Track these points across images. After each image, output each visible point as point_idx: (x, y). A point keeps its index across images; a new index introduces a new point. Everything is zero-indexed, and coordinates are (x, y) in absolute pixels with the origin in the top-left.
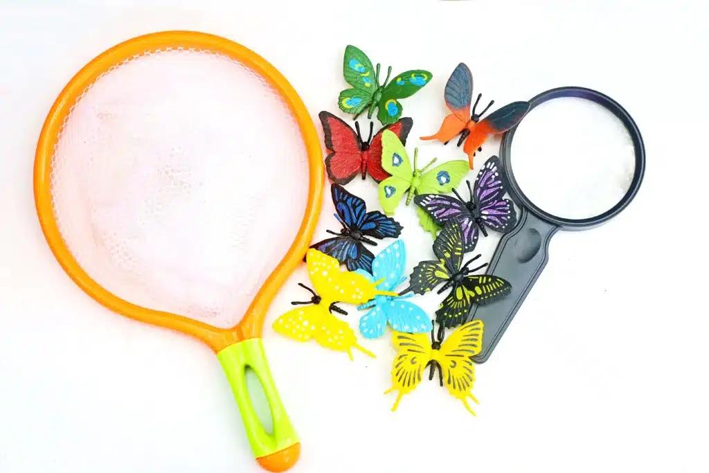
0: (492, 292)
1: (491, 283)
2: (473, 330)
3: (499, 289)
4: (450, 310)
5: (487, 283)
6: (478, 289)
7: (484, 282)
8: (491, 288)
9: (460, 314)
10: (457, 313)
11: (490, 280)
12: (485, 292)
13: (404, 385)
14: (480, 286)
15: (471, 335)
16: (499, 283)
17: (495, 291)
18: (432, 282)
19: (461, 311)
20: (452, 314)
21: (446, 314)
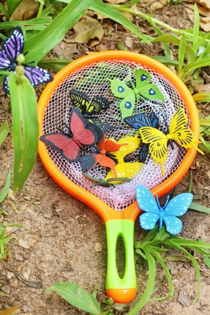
0: (79, 96)
1: (76, 101)
2: (179, 114)
3: (76, 95)
4: (101, 106)
5: (77, 102)
6: (83, 104)
7: (78, 103)
8: (78, 98)
9: (98, 101)
10: (99, 102)
11: (75, 102)
12: (82, 99)
13: (160, 158)
14: (81, 103)
15: (180, 116)
16: (73, 97)
17: (78, 96)
18: (98, 123)
19: (97, 101)
20: (101, 104)
21: (104, 106)
